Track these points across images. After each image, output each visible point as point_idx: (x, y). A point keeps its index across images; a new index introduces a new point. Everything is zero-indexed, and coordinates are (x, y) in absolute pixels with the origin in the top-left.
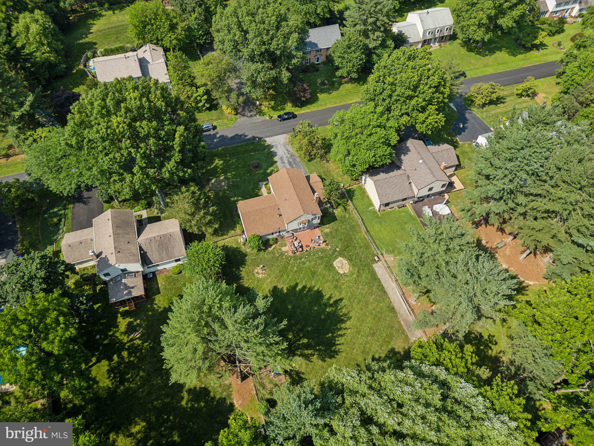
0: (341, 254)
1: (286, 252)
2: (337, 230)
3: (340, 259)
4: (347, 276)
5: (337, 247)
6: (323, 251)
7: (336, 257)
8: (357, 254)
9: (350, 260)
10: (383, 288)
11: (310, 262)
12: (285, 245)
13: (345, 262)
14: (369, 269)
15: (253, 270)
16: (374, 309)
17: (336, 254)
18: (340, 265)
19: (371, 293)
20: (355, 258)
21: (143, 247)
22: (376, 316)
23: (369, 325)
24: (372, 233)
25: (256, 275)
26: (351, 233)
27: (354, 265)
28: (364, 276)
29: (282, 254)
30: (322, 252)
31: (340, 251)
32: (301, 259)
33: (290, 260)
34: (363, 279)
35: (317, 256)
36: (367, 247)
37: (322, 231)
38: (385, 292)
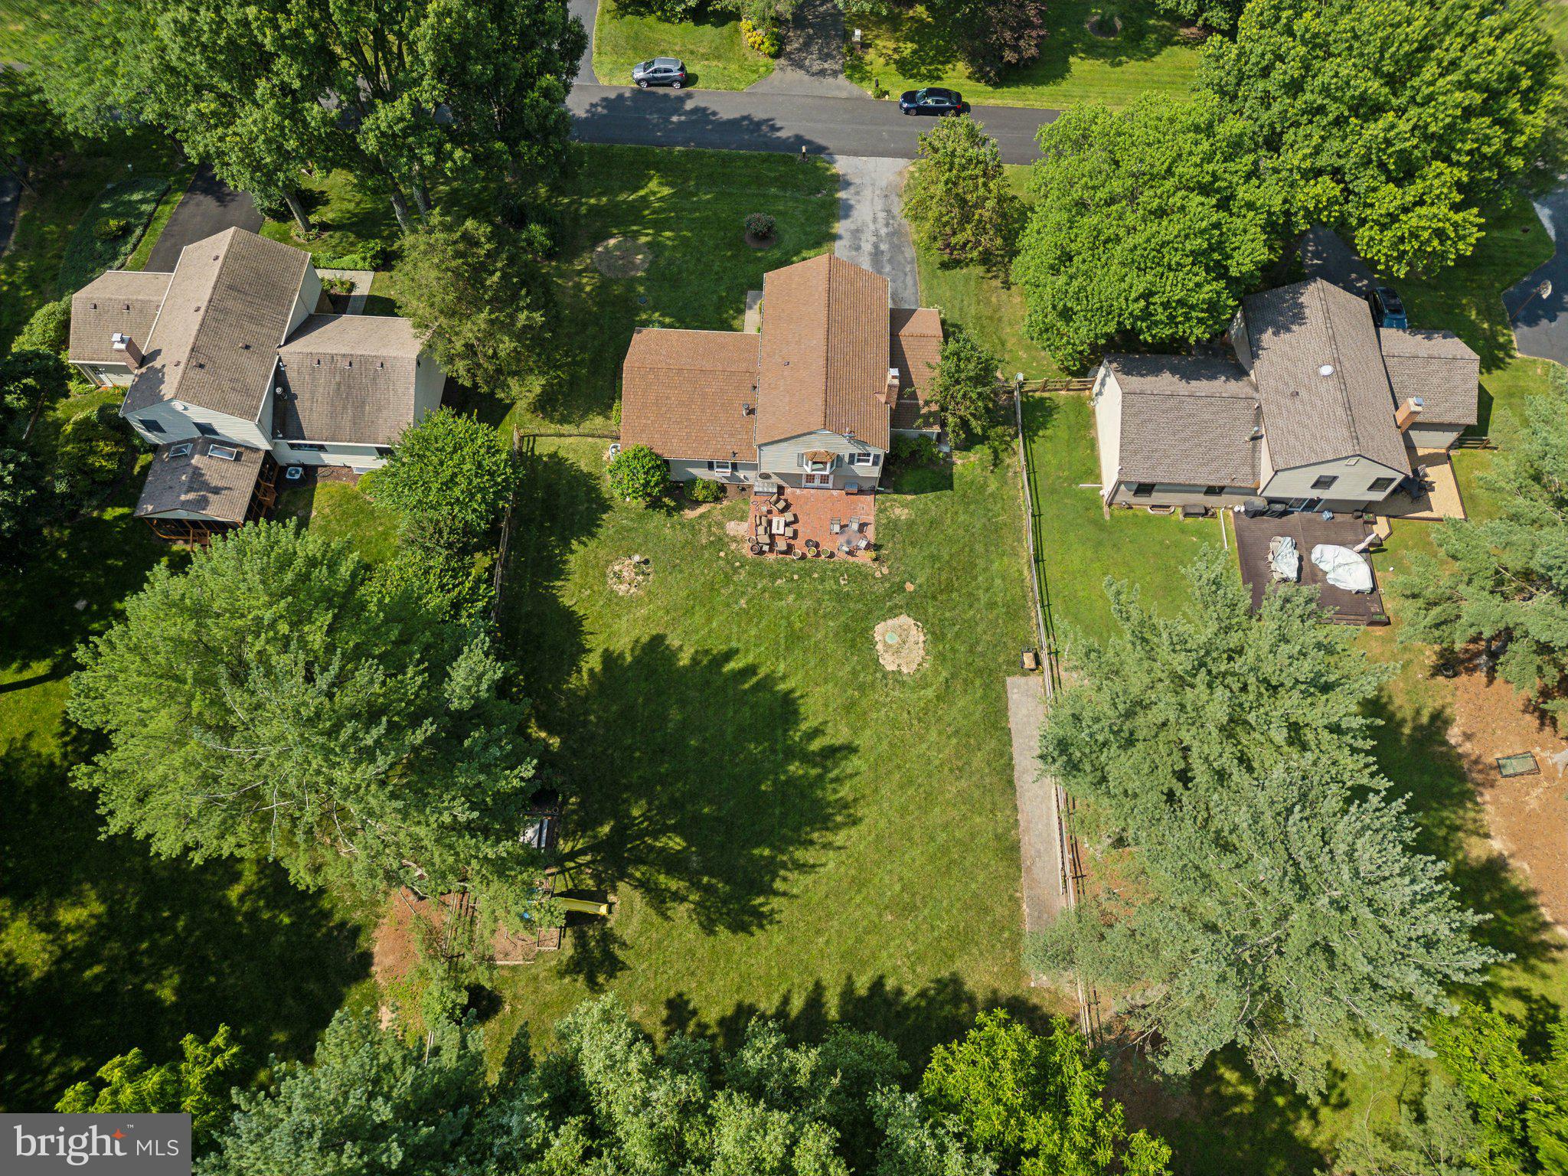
0: (914, 607)
1: (734, 539)
2: (933, 524)
3: (905, 620)
4: (903, 684)
5: (912, 578)
6: (858, 575)
7: (893, 612)
8: (972, 624)
9: (936, 635)
10: (1010, 766)
11: (800, 596)
12: (743, 518)
13: (917, 636)
14: (986, 686)
15: (608, 563)
16: (945, 827)
17: (898, 599)
18: (893, 639)
19: (959, 772)
20: (957, 635)
21: (292, 376)
22: (944, 850)
23: (908, 874)
24: (1052, 571)
25: (611, 581)
26: (979, 548)
27: (941, 658)
28: (961, 704)
29: (720, 543)
30: (852, 579)
31: (912, 596)
32: (774, 576)
33: (735, 571)
34: (954, 712)
35: (830, 585)
36: (1015, 612)
37: (881, 511)
38: (1010, 783)
